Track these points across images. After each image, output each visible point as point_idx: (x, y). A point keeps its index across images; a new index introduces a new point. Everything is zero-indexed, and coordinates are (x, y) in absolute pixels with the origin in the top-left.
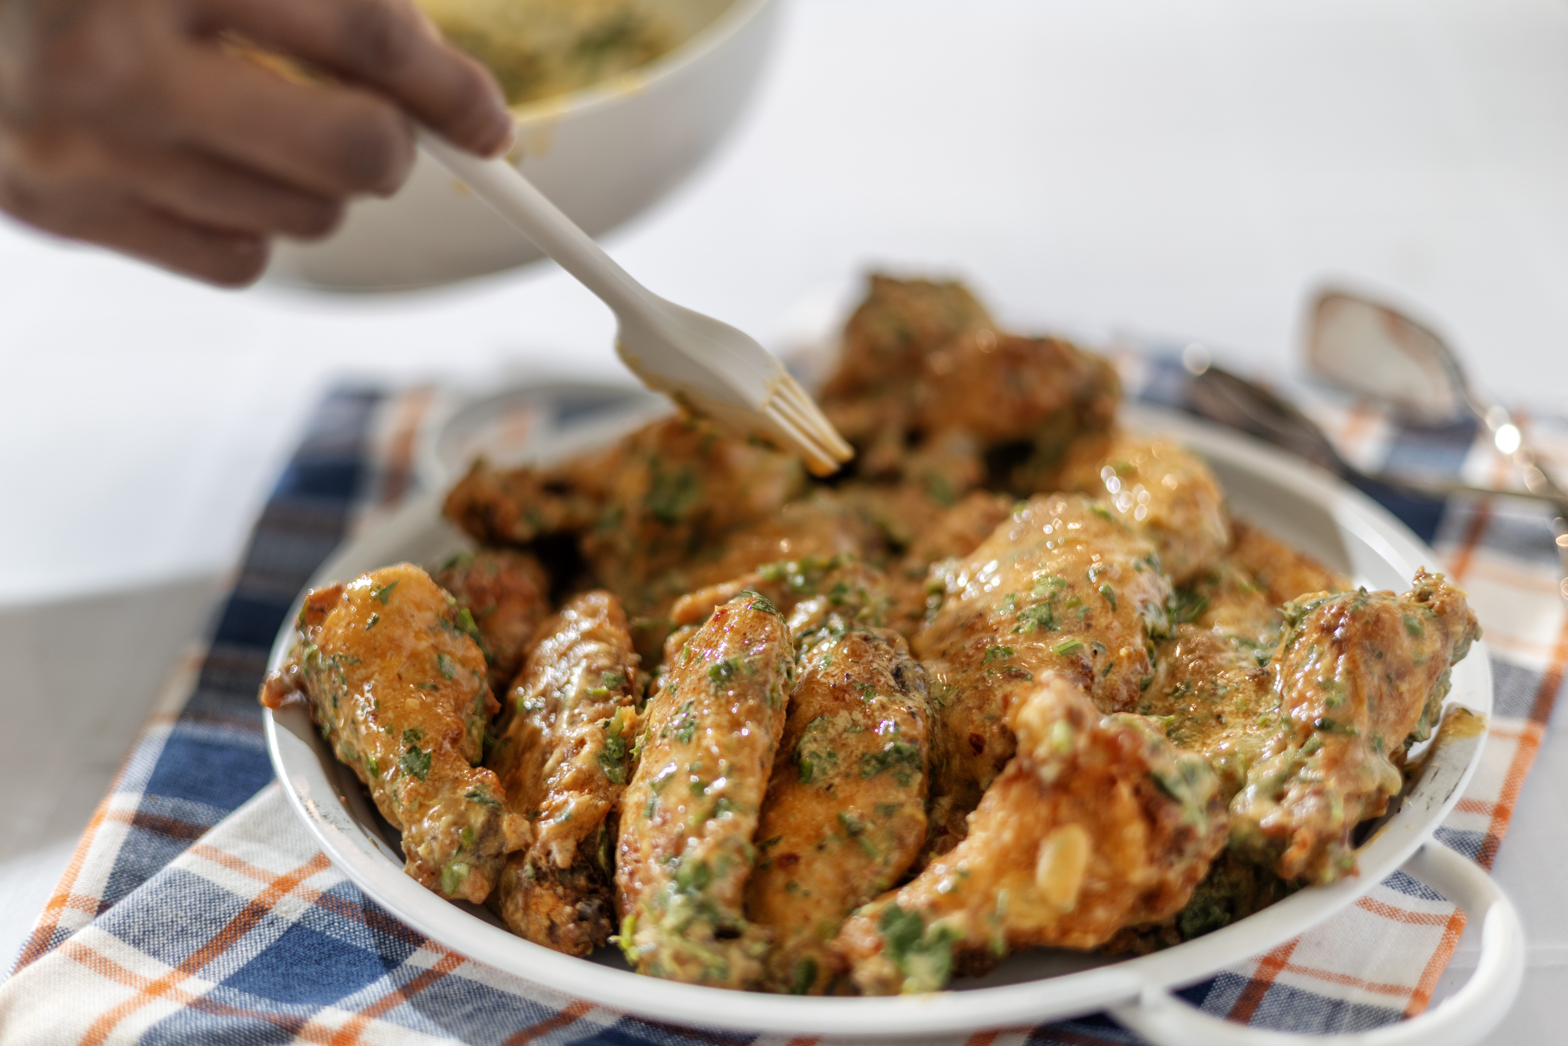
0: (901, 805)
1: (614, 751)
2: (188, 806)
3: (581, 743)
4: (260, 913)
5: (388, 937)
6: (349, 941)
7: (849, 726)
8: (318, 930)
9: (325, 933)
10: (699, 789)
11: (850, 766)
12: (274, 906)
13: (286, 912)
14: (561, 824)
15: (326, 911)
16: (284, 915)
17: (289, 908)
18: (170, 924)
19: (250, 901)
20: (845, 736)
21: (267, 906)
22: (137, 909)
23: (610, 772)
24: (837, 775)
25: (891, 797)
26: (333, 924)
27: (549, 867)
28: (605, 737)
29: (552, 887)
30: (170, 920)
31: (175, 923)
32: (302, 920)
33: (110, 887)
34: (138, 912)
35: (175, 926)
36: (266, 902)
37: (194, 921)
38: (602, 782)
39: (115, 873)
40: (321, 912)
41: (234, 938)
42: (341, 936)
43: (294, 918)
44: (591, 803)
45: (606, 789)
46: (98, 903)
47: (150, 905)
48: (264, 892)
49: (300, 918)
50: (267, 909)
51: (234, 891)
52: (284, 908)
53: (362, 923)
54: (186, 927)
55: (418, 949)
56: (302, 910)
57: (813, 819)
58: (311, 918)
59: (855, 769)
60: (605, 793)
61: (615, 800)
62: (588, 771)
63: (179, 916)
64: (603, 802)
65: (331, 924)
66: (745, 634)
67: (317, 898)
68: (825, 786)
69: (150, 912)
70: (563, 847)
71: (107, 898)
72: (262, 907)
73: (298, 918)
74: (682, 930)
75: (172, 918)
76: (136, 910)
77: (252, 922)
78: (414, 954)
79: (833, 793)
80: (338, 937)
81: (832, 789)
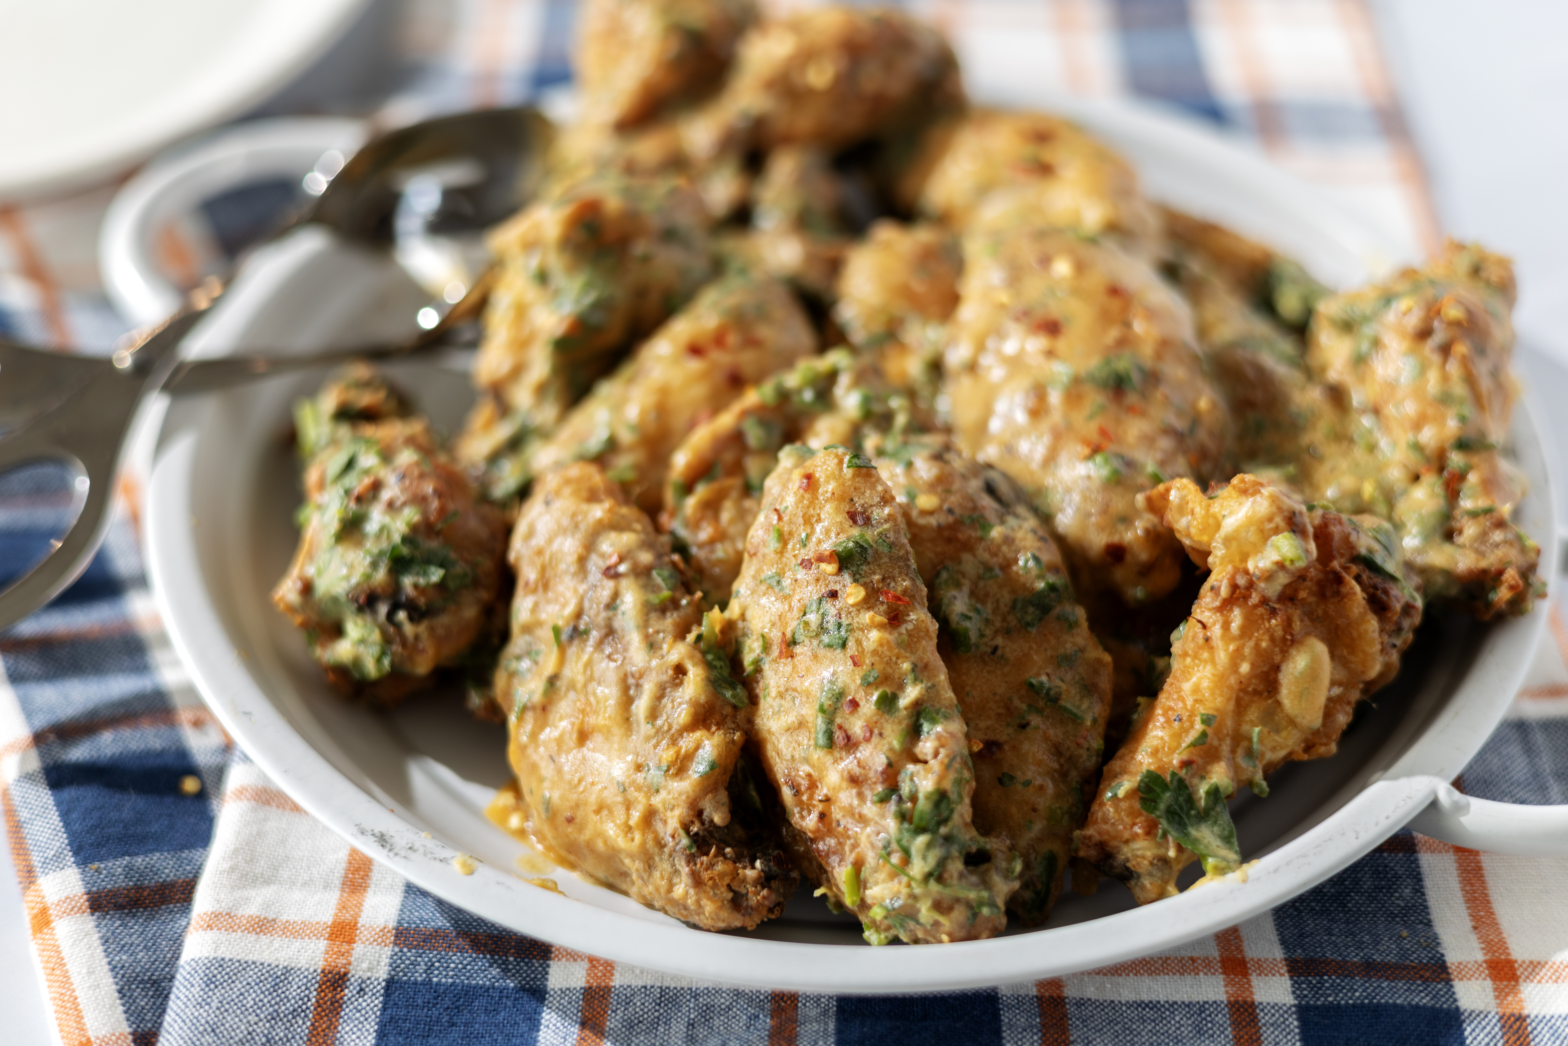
0: (1082, 650)
1: (721, 667)
2: (139, 861)
3: (680, 670)
4: (340, 982)
5: (507, 960)
6: (466, 982)
7: (981, 571)
8: (419, 979)
9: (430, 980)
10: (888, 703)
11: (1004, 620)
12: (351, 967)
13: (370, 969)
14: (705, 777)
15: (414, 951)
16: (369, 974)
17: (370, 963)
18: (249, 1037)
19: (319, 971)
20: (981, 584)
21: (343, 970)
22: (200, 1033)
23: (733, 696)
24: (997, 632)
25: (1069, 646)
26: (433, 965)
27: (705, 830)
28: (704, 653)
29: (720, 853)
30: (246, 1032)
31: (254, 1034)
32: (393, 973)
33: (129, 1009)
34: (203, 1036)
35: (257, 1038)
36: (340, 965)
37: (273, 1022)
38: (728, 710)
39: (122, 989)
40: (409, 954)
41: (333, 1027)
42: (452, 977)
43: (382, 973)
44: (727, 740)
45: (735, 717)
46: (130, 1037)
47: (211, 1022)
48: (327, 953)
49: (390, 971)
50: (346, 974)
51: (293, 965)
52: (365, 965)
53: (467, 952)
54: (269, 1033)
55: (551, 963)
56: (385, 961)
57: (995, 694)
58: (402, 966)
59: (1013, 620)
60: (734, 723)
61: (747, 726)
62: (707, 702)
63: (252, 1022)
64: (738, 734)
65: (430, 968)
66: (852, 500)
67: (393, 938)
68: (989, 650)
69: (218, 1031)
70: (717, 802)
71: (134, 1026)
72: (339, 973)
73: (387, 972)
74: (937, 875)
75: (247, 1029)
76: (199, 1036)
77: (338, 996)
78: (551, 971)
79: (1002, 656)
80: (450, 980)
81: (999, 652)
